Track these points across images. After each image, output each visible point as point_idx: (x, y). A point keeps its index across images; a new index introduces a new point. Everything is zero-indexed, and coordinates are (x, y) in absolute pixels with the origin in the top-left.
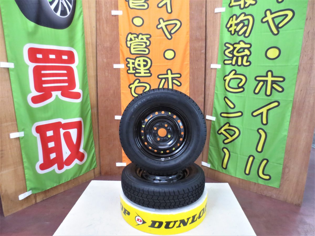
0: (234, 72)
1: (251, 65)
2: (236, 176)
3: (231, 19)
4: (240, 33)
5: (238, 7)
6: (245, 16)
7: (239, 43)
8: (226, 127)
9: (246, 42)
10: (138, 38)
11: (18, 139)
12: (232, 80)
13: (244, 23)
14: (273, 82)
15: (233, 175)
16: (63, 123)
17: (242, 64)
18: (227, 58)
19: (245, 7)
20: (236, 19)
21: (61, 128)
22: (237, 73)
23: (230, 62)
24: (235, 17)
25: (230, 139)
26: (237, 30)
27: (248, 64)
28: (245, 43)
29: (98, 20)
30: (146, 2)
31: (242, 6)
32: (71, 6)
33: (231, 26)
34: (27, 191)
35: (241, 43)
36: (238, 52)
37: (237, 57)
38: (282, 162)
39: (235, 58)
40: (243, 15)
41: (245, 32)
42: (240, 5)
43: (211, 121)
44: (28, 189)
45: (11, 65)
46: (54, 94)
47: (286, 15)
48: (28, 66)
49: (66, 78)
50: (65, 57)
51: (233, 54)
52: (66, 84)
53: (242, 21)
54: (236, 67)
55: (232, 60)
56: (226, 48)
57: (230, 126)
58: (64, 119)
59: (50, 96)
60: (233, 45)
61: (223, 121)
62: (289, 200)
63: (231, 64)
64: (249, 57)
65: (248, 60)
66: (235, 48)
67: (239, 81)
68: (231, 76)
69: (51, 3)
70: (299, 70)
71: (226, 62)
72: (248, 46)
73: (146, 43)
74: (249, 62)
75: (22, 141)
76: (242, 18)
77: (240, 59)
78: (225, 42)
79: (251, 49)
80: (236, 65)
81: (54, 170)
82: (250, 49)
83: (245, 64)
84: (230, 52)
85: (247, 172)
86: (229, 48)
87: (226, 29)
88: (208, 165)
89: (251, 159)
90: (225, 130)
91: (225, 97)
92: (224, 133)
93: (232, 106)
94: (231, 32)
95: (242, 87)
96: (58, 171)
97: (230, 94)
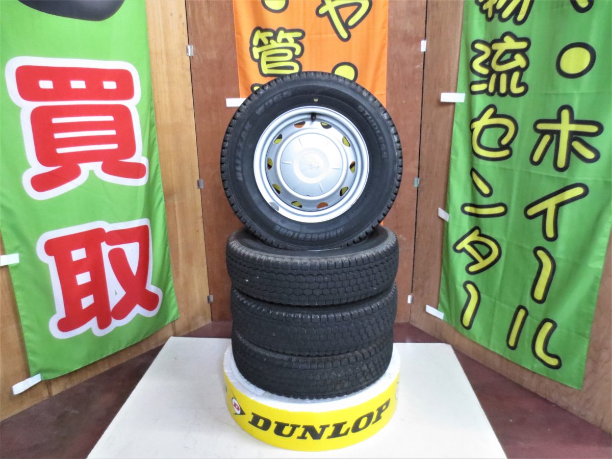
0: (491, 111)
1: (528, 93)
2: (489, 346)
4: (506, 14)
7: (501, 40)
8: (474, 237)
9: (519, 35)
10: (275, 39)
11: (6, 267)
12: (486, 131)
15: (483, 343)
16: (107, 230)
17: (509, 91)
21: (102, 241)
22: (499, 112)
23: (483, 87)
25: (482, 264)
26: (499, 7)
27: (521, 89)
28: (517, 39)
34: (30, 377)
35: (507, 39)
36: (500, 62)
37: (499, 74)
39: (494, 77)
41: (517, 11)
44: (32, 371)
46: (86, 168)
48: (19, 109)
49: (112, 132)
50: (110, 85)
51: (489, 67)
52: (114, 146)
54: (496, 100)
55: (488, 82)
56: (475, 54)
57: (480, 235)
58: (110, 222)
59: (76, 173)
60: (490, 45)
63: (486, 91)
64: (524, 72)
65: (523, 80)
66: (493, 52)
67: (502, 131)
68: (486, 120)
73: (293, 50)
74: (525, 85)
75: (13, 273)
77: (504, 78)
78: (472, 39)
79: (530, 53)
80: (496, 93)
81: (90, 330)
82: (526, 53)
83: (515, 90)
84: (483, 64)
85: (512, 343)
86: (482, 53)
87: (477, 8)
88: (439, 314)
89: (522, 313)
90: (472, 244)
91: (473, 170)
92: (470, 249)
93: (486, 190)
94: (486, 12)
95: (507, 147)
96: (98, 333)
97: (482, 162)
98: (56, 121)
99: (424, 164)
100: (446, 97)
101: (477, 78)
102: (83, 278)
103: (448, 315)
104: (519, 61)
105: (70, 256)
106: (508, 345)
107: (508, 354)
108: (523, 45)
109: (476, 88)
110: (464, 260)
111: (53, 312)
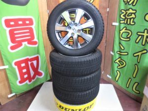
0: (125, 28)
1: (135, 24)
4: (130, 3)
7: (128, 10)
8: (119, 59)
11: (5, 69)
12: (124, 33)
15: (121, 86)
16: (29, 58)
17: (130, 24)
22: (127, 29)
23: (123, 22)
25: (121, 66)
26: (129, 1)
27: (133, 23)
28: (133, 10)
35: (130, 10)
36: (128, 16)
37: (128, 19)
39: (126, 20)
41: (133, 2)
46: (24, 43)
49: (29, 34)
50: (27, 22)
51: (125, 17)
52: (30, 37)
54: (126, 25)
56: (121, 13)
57: (121, 59)
60: (125, 11)
63: (124, 23)
64: (134, 19)
66: (126, 13)
67: (127, 34)
68: (124, 30)
74: (134, 22)
77: (129, 20)
78: (121, 9)
79: (136, 14)
81: (27, 83)
83: (132, 23)
84: (124, 16)
86: (123, 13)
87: (123, 1)
88: (110, 77)
89: (130, 80)
90: (119, 61)
91: (120, 43)
92: (118, 62)
93: (123, 49)
94: (125, 2)
95: (129, 38)
96: (29, 83)
97: (122, 41)
98: (15, 32)
99: (107, 40)
100: (114, 24)
101: (122, 19)
102: (25, 71)
103: (112, 77)
104: (133, 16)
107: (127, 89)
108: (134, 12)
109: (121, 22)
110: (117, 65)
111: (17, 79)
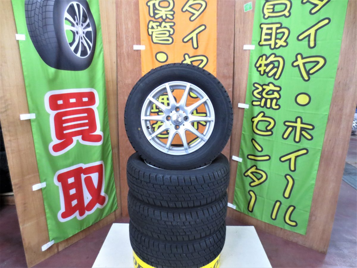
0: (262, 114)
1: (280, 109)
2: (262, 219)
3: (261, 58)
4: (270, 74)
5: (268, 47)
6: (275, 57)
7: (268, 85)
8: (253, 169)
9: (276, 84)
11: (41, 190)
12: (260, 123)
13: (274, 65)
14: (302, 129)
15: (259, 218)
16: (84, 168)
17: (271, 107)
18: (255, 99)
19: (275, 48)
20: (266, 59)
21: (82, 173)
22: (266, 115)
23: (258, 103)
24: (264, 57)
25: (257, 182)
26: (267, 71)
27: (277, 107)
28: (275, 86)
29: (119, 55)
30: (171, 36)
31: (273, 47)
32: (91, 45)
33: (260, 66)
34: (49, 242)
35: (271, 85)
36: (267, 94)
37: (266, 99)
38: (308, 209)
39: (264, 100)
40: (273, 56)
41: (275, 74)
42: (270, 45)
43: (237, 162)
44: (51, 239)
45: (32, 116)
47: (318, 63)
48: (49, 115)
49: (87, 121)
50: (85, 99)
51: (261, 95)
52: (87, 128)
53: (272, 62)
54: (264, 109)
55: (261, 101)
56: (254, 88)
57: (257, 169)
58: (85, 163)
59: (71, 142)
60: (262, 86)
61: (249, 163)
62: (315, 247)
63: (260, 105)
64: (278, 100)
65: (278, 103)
66: (264, 90)
67: (268, 123)
68: (260, 118)
69: (71, 44)
70: (329, 119)
71: (255, 103)
72: (278, 89)
74: (279, 105)
75: (44, 192)
76: (272, 58)
77: (269, 101)
78: (254, 82)
79: (281, 93)
80: (265, 107)
81: (76, 217)
82: (279, 92)
83: (274, 106)
84: (258, 93)
85: (274, 217)
86: (258, 88)
87: (255, 69)
88: (234, 207)
89: (278, 204)
90: (252, 173)
91: (253, 139)
92: (251, 175)
93: (260, 149)
94: (260, 71)
95: (270, 130)
96: (79, 218)
97: (257, 136)
98: (64, 118)
102: (73, 192)
104: (276, 95)
105: (67, 182)
106: (272, 218)
107: (272, 222)
110: (249, 180)
111: (60, 209)
